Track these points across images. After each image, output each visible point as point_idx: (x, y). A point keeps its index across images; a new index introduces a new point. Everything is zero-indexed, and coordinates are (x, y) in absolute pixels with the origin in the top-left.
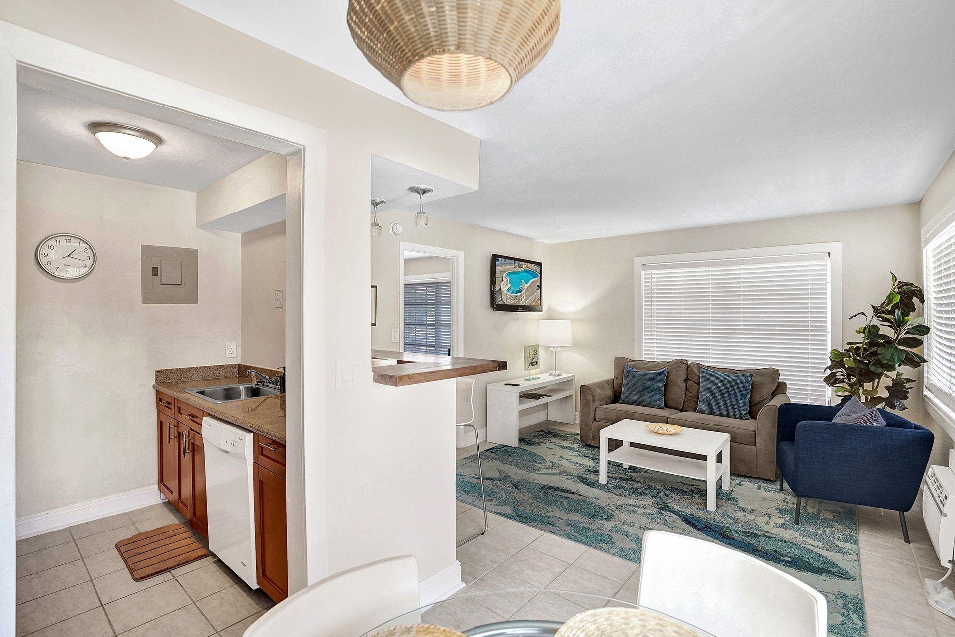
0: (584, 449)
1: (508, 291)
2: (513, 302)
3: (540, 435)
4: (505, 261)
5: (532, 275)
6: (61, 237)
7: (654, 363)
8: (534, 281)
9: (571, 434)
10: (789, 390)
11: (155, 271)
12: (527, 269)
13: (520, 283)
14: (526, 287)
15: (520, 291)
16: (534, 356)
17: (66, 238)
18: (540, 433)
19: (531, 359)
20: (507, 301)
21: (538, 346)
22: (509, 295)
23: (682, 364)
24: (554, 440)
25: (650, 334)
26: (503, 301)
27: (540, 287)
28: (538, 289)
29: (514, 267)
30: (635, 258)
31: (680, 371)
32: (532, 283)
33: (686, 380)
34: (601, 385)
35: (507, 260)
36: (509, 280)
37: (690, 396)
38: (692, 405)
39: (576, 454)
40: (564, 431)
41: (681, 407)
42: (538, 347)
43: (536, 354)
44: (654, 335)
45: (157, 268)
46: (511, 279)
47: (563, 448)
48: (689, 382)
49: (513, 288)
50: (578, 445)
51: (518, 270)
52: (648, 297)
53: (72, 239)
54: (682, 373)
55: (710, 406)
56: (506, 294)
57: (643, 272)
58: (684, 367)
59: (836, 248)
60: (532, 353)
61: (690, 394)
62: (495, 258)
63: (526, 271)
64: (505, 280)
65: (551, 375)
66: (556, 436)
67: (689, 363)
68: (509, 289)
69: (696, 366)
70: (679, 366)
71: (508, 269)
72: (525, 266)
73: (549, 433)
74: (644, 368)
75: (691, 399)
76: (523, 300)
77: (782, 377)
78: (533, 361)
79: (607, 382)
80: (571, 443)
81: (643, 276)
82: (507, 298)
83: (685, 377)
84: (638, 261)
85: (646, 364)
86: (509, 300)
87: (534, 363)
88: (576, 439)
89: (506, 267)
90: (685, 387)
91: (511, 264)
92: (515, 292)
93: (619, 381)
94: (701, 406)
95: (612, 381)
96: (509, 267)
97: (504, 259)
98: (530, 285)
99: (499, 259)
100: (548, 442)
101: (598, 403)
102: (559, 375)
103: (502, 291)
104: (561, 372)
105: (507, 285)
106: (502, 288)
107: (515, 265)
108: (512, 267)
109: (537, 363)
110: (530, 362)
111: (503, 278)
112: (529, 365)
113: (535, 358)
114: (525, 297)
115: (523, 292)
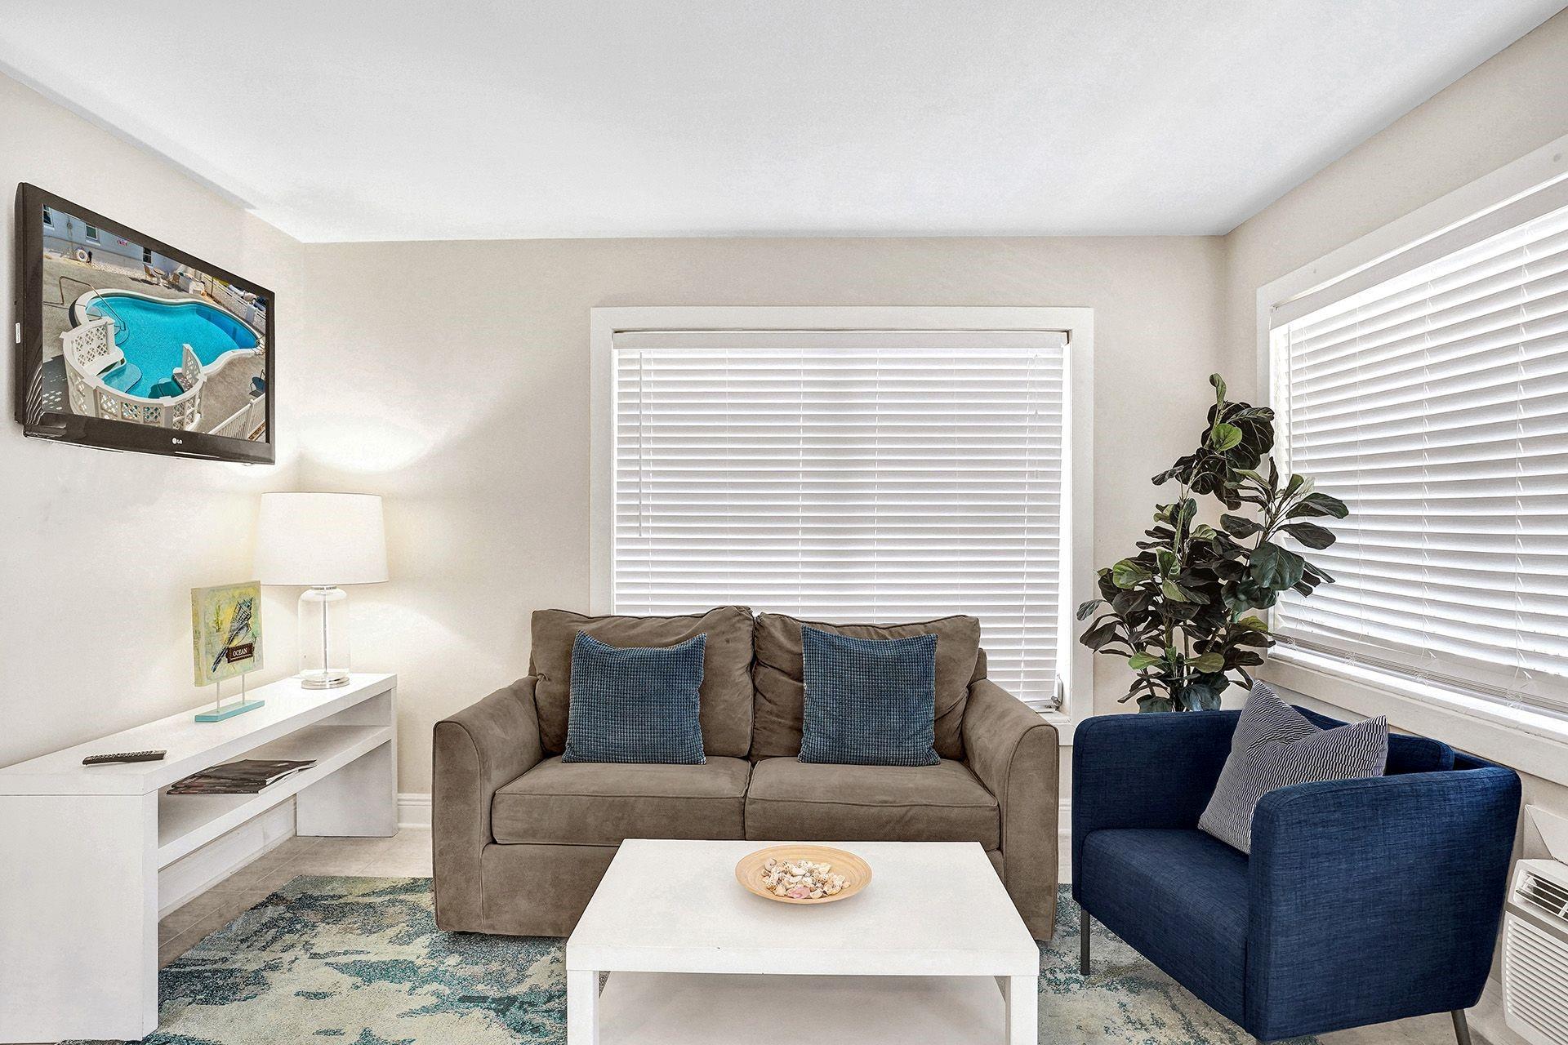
0: (453, 960)
1: (107, 380)
3: (268, 926)
4: (90, 234)
5: (234, 335)
7: (656, 623)
8: (242, 360)
9: (393, 890)
10: (992, 666)
12: (211, 302)
13: (177, 356)
14: (202, 378)
15: (174, 388)
16: (236, 625)
18: (270, 912)
19: (227, 636)
21: (256, 586)
22: (111, 396)
23: (738, 621)
24: (327, 938)
25: (637, 536)
27: (265, 385)
28: (255, 394)
29: (141, 275)
30: (593, 310)
31: (735, 640)
32: (231, 364)
33: (755, 663)
34: (496, 707)
35: (99, 232)
36: (111, 330)
37: (771, 713)
38: (784, 738)
39: (425, 996)
40: (364, 880)
41: (746, 747)
42: (258, 591)
43: (245, 614)
44: (646, 541)
46: (122, 327)
47: (367, 973)
48: (762, 670)
49: (132, 373)
50: (425, 940)
51: (160, 293)
52: (630, 440)
54: (741, 646)
55: (840, 739)
56: (97, 393)
57: (616, 354)
58: (746, 629)
59: (1082, 320)
60: (228, 616)
61: (768, 706)
62: (34, 203)
63: (201, 310)
64: (86, 325)
65: (310, 684)
66: (336, 910)
67: (755, 615)
68: (111, 373)
69: (778, 624)
70: (733, 625)
71: (107, 280)
72: (201, 288)
73: (307, 902)
74: (630, 638)
75: (774, 722)
77: (987, 637)
78: (235, 643)
79: (515, 691)
80: (398, 940)
81: (616, 367)
83: (748, 657)
84: (602, 320)
85: (634, 626)
87: (238, 652)
88: (415, 908)
89: (98, 265)
90: (750, 686)
91: (126, 259)
92: (147, 386)
93: (557, 688)
94: (812, 740)
95: (529, 690)
96: (112, 269)
97: (83, 226)
98: (222, 374)
99: (53, 213)
100: (304, 957)
101: (497, 776)
102: (340, 682)
103: (69, 373)
104: (347, 670)
105: (103, 350)
106: (68, 358)
107: (147, 270)
108: (127, 274)
109: (250, 649)
110: (219, 648)
111: (80, 312)
112: (218, 661)
113: (243, 632)
114: (197, 417)
115: (187, 395)
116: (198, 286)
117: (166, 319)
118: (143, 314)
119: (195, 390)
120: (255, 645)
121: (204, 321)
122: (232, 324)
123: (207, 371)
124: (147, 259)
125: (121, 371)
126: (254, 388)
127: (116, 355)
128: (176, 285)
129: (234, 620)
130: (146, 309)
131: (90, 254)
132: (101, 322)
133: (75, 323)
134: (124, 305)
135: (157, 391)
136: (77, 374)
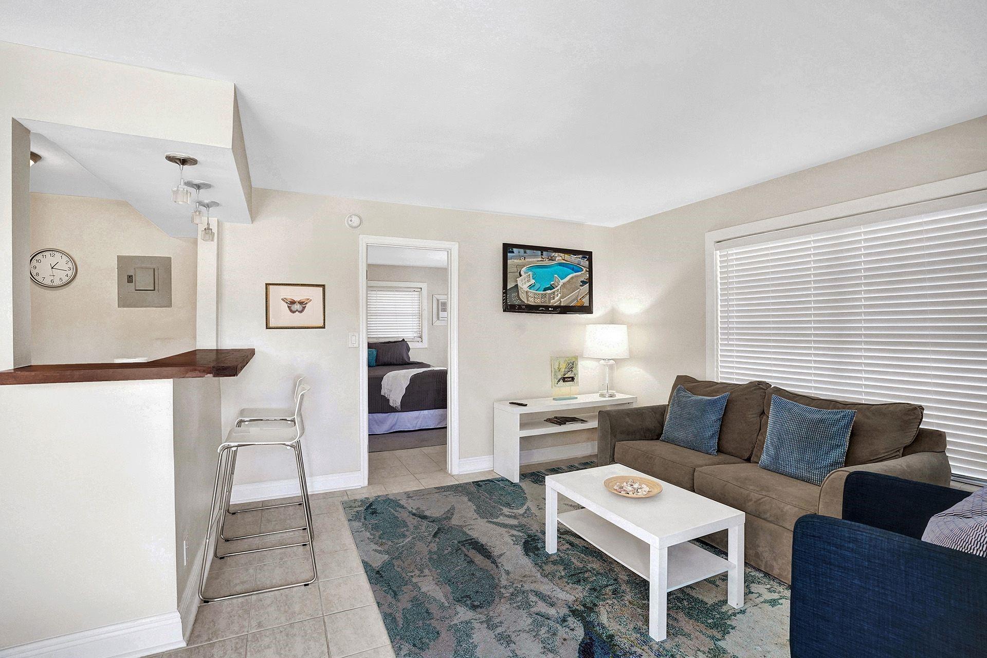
2: (538, 302)
4: (525, 252)
6: (47, 252)
8: (576, 276)
11: (130, 279)
12: (564, 262)
14: (561, 284)
15: (551, 288)
16: (567, 370)
17: (51, 252)
19: (563, 373)
20: (528, 300)
21: (576, 357)
22: (531, 292)
26: (521, 300)
27: (591, 280)
28: (584, 285)
29: (540, 259)
30: (706, 234)
32: (572, 278)
35: (528, 251)
36: (531, 275)
42: (578, 359)
43: (572, 366)
45: (132, 276)
46: (534, 274)
49: (537, 286)
51: (547, 262)
53: (55, 253)
56: (527, 292)
57: (718, 253)
60: (563, 367)
62: (508, 248)
63: (560, 264)
64: (524, 276)
67: (771, 387)
68: (531, 287)
71: (531, 262)
72: (561, 257)
76: (557, 298)
78: (566, 376)
81: (718, 259)
82: (528, 296)
84: (711, 237)
86: (531, 299)
87: (568, 379)
89: (527, 260)
91: (536, 256)
96: (531, 259)
97: (522, 251)
98: (569, 281)
99: (515, 250)
102: (612, 395)
103: (519, 288)
104: (615, 392)
105: (529, 281)
106: (519, 285)
107: (542, 258)
108: (535, 259)
109: (573, 379)
110: (560, 377)
111: (522, 273)
112: (559, 381)
113: (570, 373)
114: (559, 295)
115: (556, 289)
116: (559, 257)
117: (549, 269)
118: (541, 269)
119: (559, 287)
120: (575, 378)
121: (562, 267)
122: (572, 266)
123: (562, 282)
124: (542, 255)
125: (534, 285)
126: (581, 284)
127: (533, 281)
128: (552, 259)
129: (566, 368)
130: (542, 268)
131: (525, 258)
132: (528, 274)
133: (521, 276)
134: (536, 268)
135: (545, 290)
136: (521, 288)
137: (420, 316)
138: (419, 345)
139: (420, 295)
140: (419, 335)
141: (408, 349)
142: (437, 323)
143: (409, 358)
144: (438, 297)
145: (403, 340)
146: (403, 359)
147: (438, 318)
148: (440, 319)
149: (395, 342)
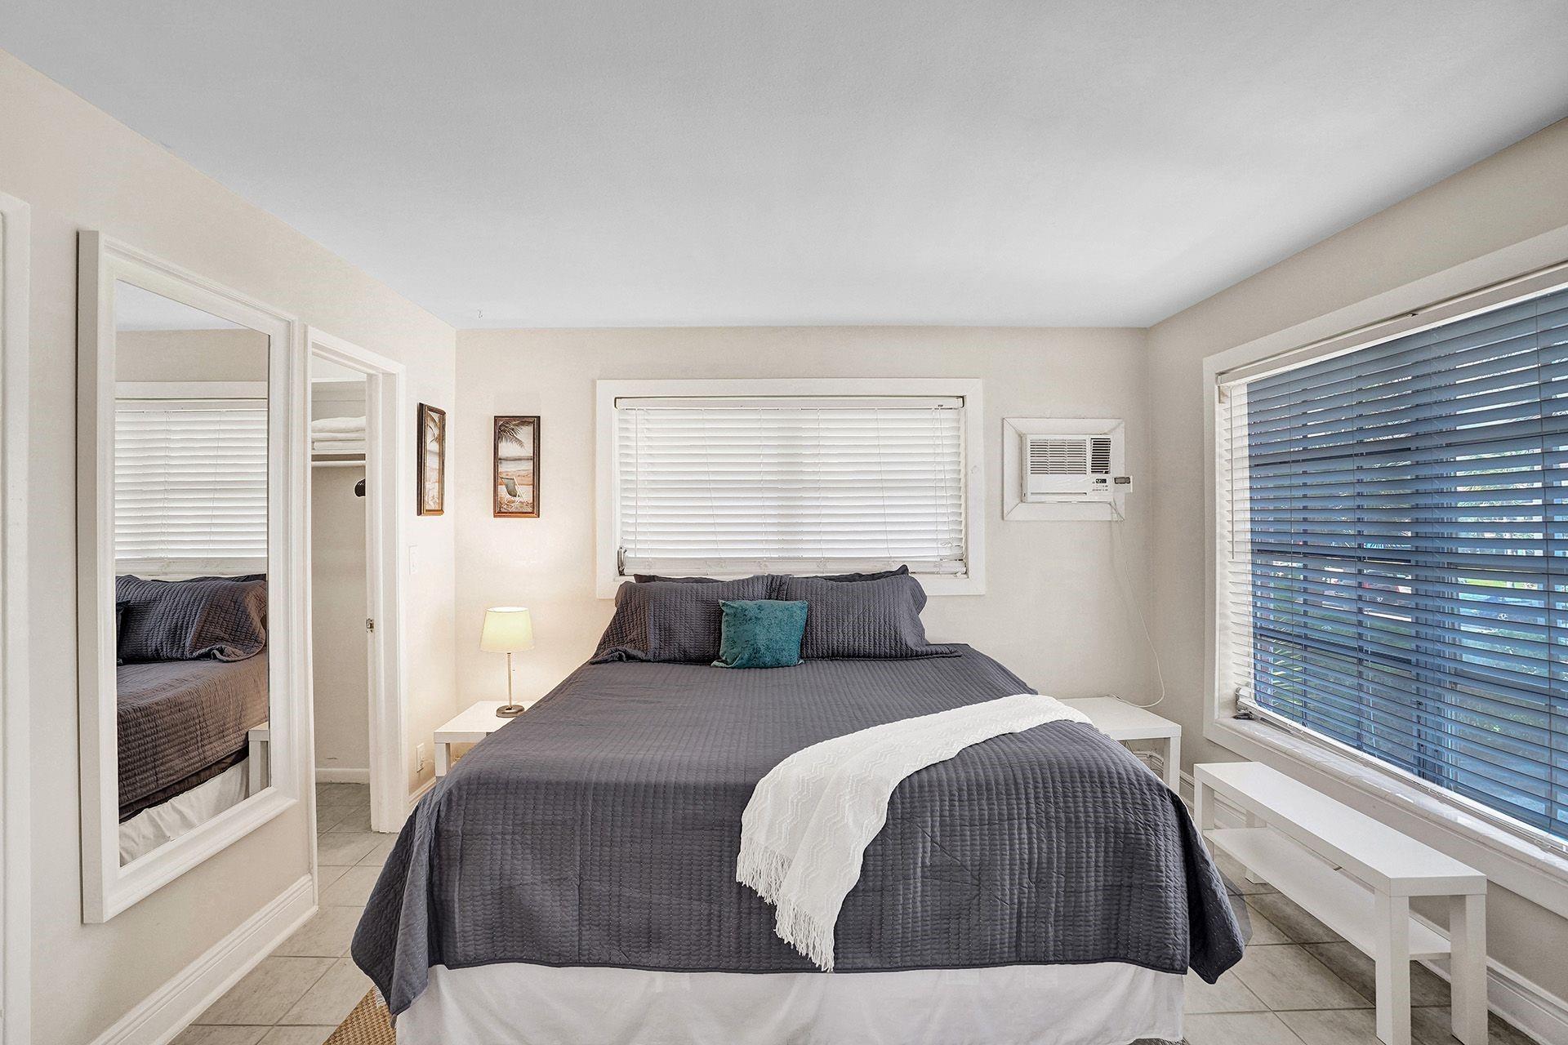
137: (961, 488)
138: (959, 586)
139: (958, 421)
140: (957, 552)
141: (919, 599)
142: (1019, 513)
143: (920, 631)
144: (1023, 425)
145: (904, 570)
146: (898, 640)
147: (1022, 497)
148: (1030, 498)
149: (873, 577)
